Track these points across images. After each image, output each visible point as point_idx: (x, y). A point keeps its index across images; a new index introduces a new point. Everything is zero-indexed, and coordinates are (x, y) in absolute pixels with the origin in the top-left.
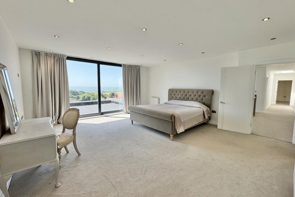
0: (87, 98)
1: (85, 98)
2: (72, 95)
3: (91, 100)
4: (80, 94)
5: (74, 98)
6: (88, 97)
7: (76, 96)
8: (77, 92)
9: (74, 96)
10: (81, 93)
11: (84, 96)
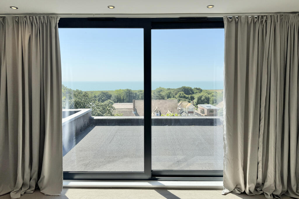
0: (204, 100)
1: (202, 98)
2: (185, 95)
3: (210, 102)
4: (196, 93)
5: (187, 98)
6: (206, 98)
7: (190, 96)
8: (191, 90)
9: (187, 96)
10: (197, 91)
11: (200, 97)
